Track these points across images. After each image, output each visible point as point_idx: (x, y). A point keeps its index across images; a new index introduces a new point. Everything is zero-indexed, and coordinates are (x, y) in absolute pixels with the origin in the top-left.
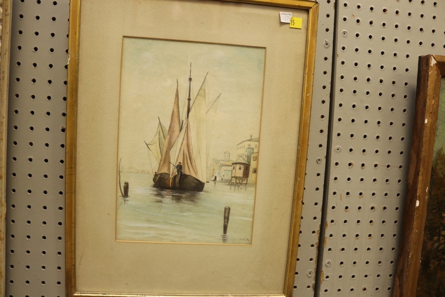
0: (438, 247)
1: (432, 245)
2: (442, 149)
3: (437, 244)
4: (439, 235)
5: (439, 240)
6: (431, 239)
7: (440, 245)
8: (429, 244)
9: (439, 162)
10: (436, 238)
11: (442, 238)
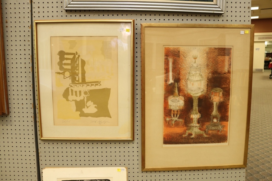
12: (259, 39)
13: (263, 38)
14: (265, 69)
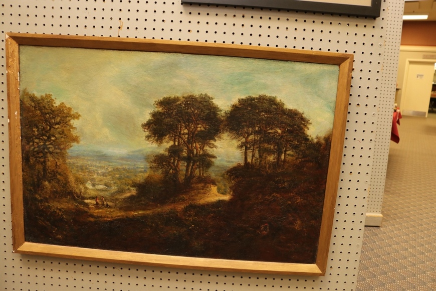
0: (34, 149)
1: (30, 147)
2: (26, 89)
3: (32, 148)
4: (33, 142)
5: (33, 144)
6: (28, 144)
7: (35, 148)
8: (27, 147)
9: (25, 97)
10: (31, 144)
11: (35, 144)
12: (425, 57)
13: (432, 57)
14: (430, 112)
